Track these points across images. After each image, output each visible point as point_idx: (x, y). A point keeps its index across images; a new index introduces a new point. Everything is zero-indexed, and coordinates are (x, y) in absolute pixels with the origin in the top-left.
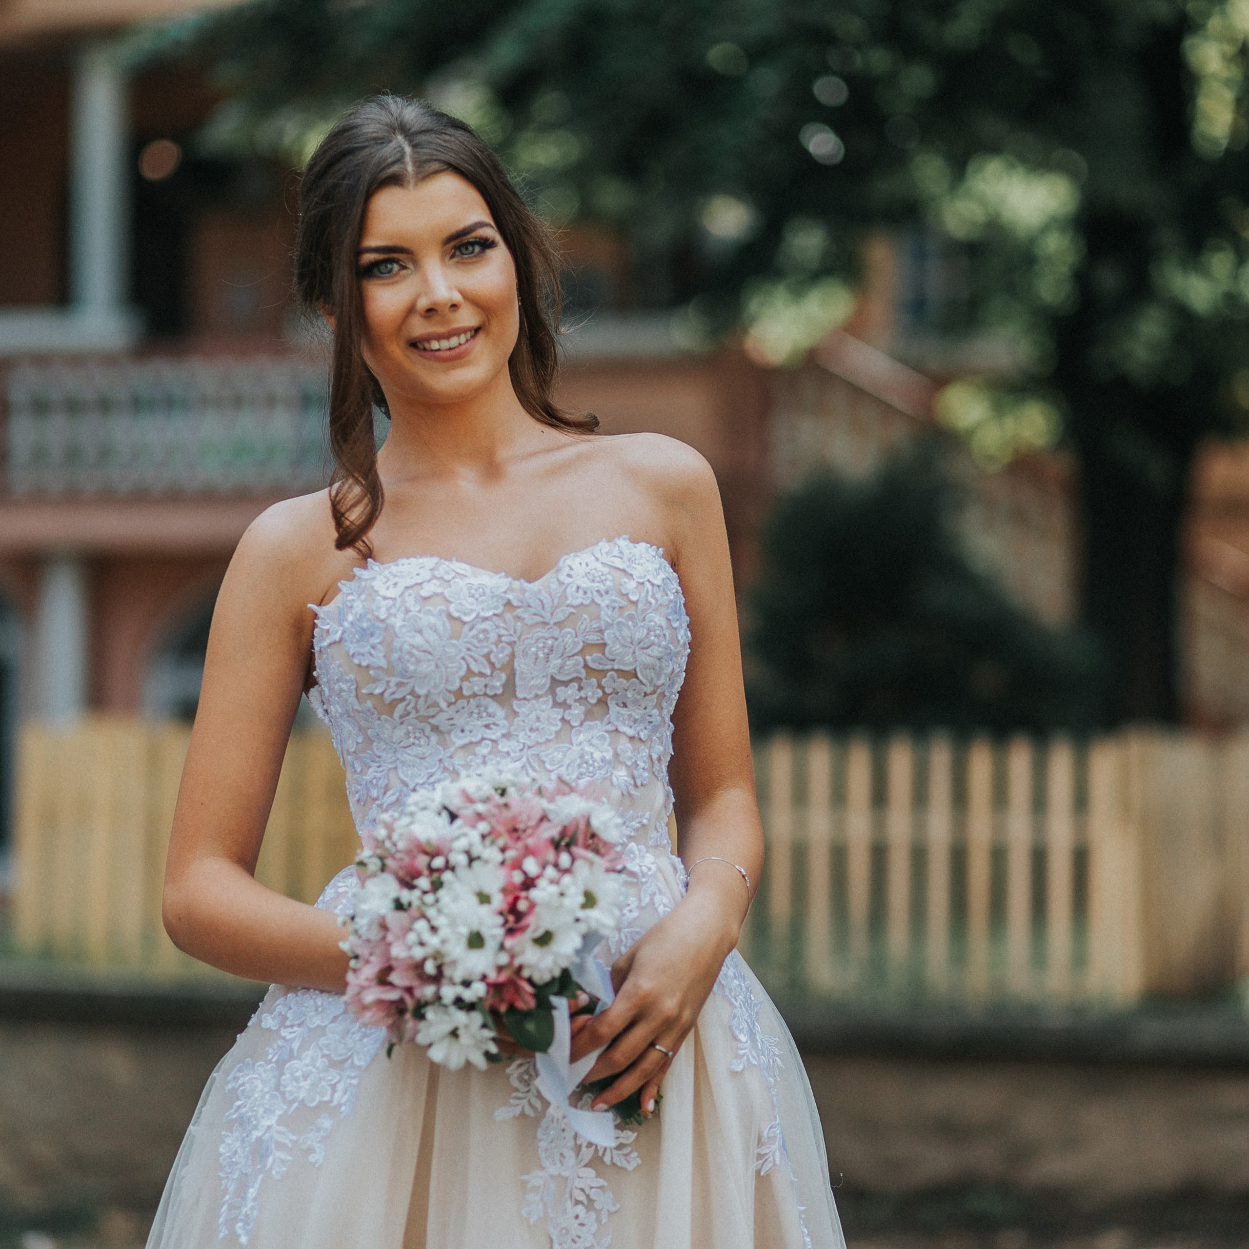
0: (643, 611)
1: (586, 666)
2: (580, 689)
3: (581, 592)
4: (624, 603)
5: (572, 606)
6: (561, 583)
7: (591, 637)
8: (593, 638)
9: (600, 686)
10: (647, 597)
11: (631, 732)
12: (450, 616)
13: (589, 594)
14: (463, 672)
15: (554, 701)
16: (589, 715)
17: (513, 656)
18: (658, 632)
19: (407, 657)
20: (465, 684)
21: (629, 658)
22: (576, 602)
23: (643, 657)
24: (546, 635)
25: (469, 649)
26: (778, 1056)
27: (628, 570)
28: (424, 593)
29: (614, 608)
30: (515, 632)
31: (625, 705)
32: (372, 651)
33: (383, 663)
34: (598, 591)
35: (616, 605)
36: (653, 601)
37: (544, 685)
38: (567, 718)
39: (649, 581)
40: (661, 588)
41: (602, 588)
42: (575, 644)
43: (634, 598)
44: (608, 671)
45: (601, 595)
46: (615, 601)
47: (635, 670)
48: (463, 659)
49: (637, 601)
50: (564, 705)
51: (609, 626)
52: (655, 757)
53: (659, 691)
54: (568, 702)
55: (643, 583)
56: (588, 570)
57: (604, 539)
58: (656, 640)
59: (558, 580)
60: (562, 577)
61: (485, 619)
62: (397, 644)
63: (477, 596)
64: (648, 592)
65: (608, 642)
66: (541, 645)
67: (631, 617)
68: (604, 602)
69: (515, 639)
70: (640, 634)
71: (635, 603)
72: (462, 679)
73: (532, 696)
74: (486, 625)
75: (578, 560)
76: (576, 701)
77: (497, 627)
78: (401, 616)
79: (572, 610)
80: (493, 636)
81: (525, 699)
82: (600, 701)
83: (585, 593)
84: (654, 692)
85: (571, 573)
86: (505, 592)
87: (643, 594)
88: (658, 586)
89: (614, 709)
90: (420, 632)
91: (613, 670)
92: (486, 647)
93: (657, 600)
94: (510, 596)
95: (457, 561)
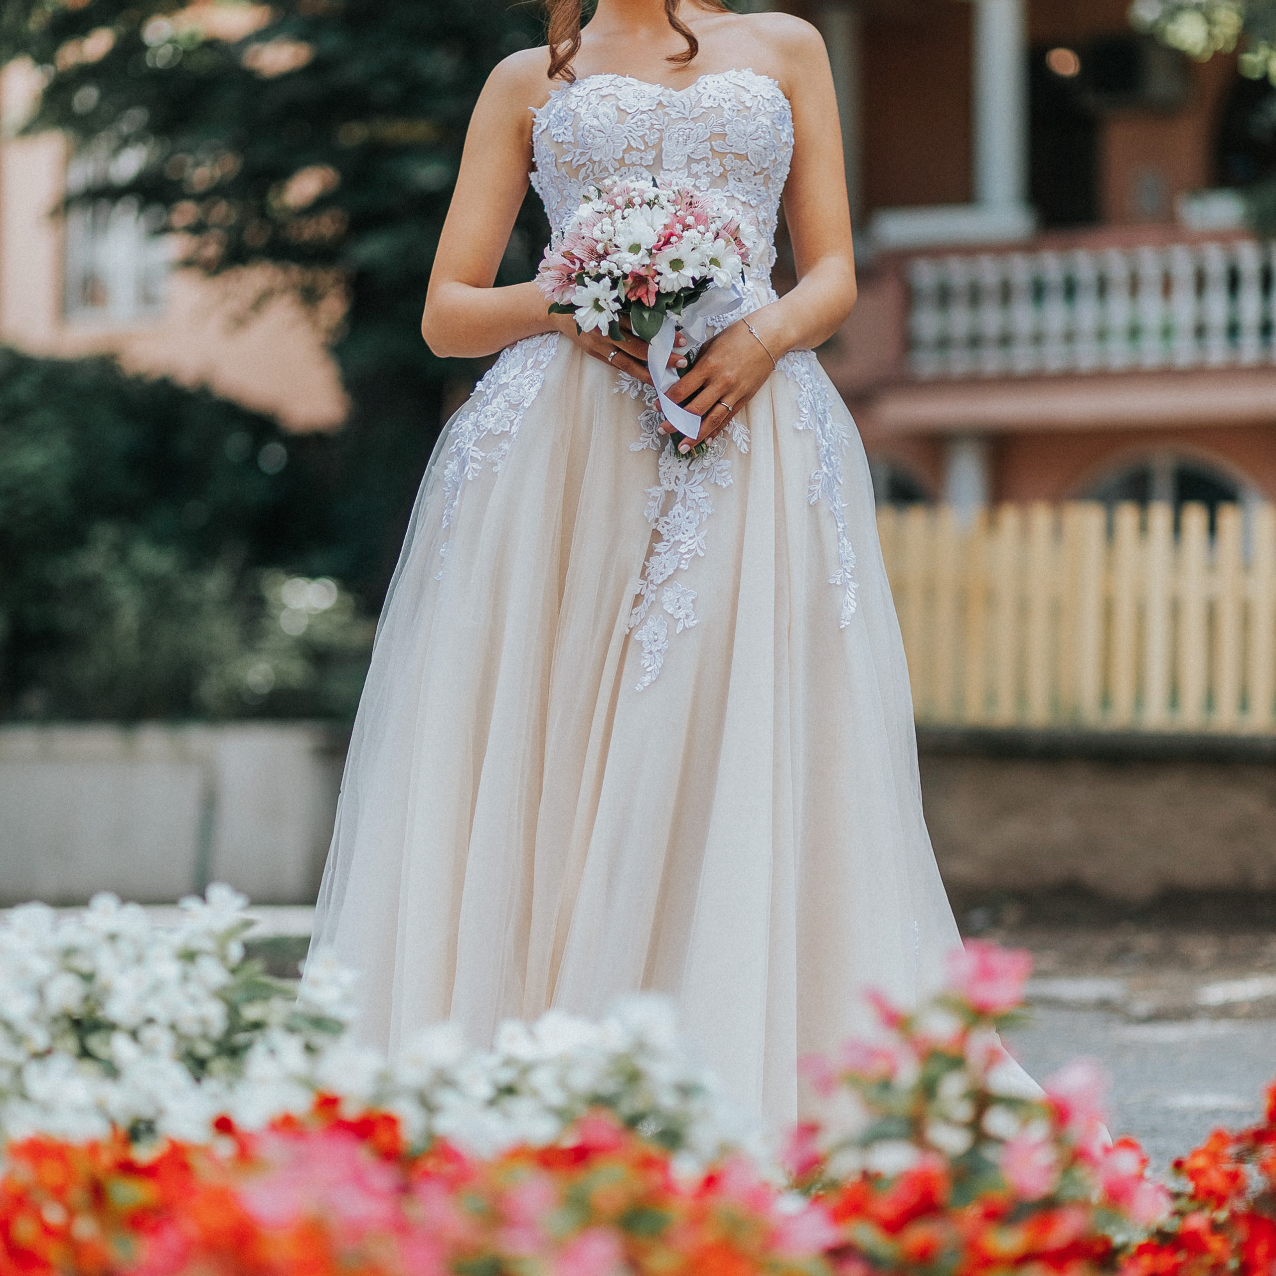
0: (755, 114)
1: (712, 149)
2: (708, 165)
3: (712, 98)
4: (741, 107)
5: (705, 108)
6: (699, 93)
7: (716, 129)
8: (718, 130)
9: (721, 165)
10: (758, 105)
11: (743, 199)
12: (618, 108)
13: (717, 101)
14: (625, 147)
15: (689, 172)
16: (713, 184)
17: (661, 139)
18: (764, 129)
19: (587, 134)
20: (626, 156)
21: (742, 145)
22: (707, 105)
23: (752, 145)
24: (685, 127)
25: (630, 131)
26: (846, 439)
27: (746, 87)
28: (603, 93)
29: (734, 111)
30: (664, 123)
31: (740, 180)
32: (565, 131)
33: (571, 139)
34: (723, 99)
35: (734, 108)
36: (762, 108)
37: (682, 162)
38: (697, 184)
39: (761, 95)
40: (770, 101)
41: (727, 97)
42: (705, 133)
43: (748, 105)
44: (728, 153)
45: (726, 102)
46: (734, 106)
47: (747, 153)
48: (626, 137)
49: (751, 107)
50: (697, 176)
51: (729, 122)
52: (760, 219)
53: (765, 173)
54: (699, 174)
55: (756, 96)
56: (718, 85)
57: (734, 69)
58: (762, 134)
59: (696, 90)
60: (699, 88)
61: (643, 112)
62: (581, 124)
63: (639, 97)
64: (759, 102)
65: (728, 133)
66: (681, 133)
67: (745, 117)
68: (726, 106)
69: (664, 128)
70: (751, 128)
71: (749, 108)
72: (624, 151)
73: (674, 168)
74: (644, 116)
75: (712, 79)
76: (704, 174)
77: (651, 118)
78: (585, 107)
79: (705, 110)
80: (648, 124)
81: (668, 170)
82: (721, 175)
83: (715, 99)
84: (760, 173)
85: (706, 86)
86: (659, 96)
87: (756, 103)
88: (768, 100)
89: (732, 183)
90: (597, 117)
91: (731, 153)
92: (642, 131)
93: (765, 108)
94: (661, 98)
95: (630, 76)
